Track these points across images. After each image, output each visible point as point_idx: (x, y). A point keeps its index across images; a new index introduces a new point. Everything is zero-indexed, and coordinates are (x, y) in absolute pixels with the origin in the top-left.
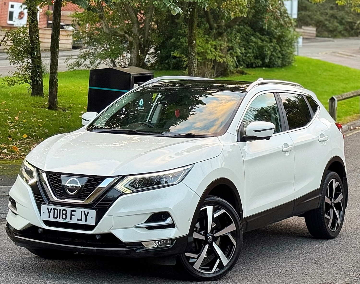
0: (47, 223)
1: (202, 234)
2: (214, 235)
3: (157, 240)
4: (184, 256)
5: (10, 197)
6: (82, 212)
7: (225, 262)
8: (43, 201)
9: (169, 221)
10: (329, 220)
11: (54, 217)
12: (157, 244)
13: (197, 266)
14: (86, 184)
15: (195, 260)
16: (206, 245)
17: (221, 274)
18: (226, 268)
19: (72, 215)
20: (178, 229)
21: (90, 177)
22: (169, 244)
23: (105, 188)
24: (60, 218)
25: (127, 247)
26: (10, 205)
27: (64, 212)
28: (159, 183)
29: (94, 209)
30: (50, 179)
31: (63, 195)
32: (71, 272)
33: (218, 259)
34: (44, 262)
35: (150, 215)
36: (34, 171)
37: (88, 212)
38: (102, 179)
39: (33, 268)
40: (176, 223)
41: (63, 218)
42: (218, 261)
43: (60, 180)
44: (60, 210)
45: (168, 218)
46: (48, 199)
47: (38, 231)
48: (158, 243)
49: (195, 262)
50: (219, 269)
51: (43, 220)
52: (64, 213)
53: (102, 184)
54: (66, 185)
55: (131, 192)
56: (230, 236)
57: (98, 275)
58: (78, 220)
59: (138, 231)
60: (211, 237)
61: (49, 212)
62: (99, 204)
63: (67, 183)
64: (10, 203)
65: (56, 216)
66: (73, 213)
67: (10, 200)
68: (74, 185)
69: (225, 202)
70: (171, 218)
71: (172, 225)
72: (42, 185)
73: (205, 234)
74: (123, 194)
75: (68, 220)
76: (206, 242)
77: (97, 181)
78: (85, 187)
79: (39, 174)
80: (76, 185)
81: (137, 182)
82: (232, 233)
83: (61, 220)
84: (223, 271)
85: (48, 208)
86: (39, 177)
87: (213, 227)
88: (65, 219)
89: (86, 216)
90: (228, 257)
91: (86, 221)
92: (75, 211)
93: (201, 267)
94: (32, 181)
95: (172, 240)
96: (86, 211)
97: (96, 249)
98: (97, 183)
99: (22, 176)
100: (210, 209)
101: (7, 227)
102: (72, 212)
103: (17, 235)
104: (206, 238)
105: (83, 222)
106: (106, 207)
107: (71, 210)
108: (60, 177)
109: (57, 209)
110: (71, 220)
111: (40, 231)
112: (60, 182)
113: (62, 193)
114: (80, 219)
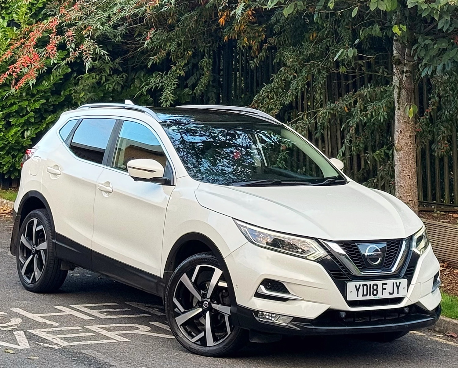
0: (352, 303)
6: (393, 283)
11: (363, 295)
19: (383, 289)
24: (370, 295)
27: (375, 287)
31: (365, 267)
37: (400, 283)
41: (374, 295)
44: (370, 285)
47: (339, 315)
51: (347, 301)
58: (390, 293)
61: (358, 290)
65: (365, 293)
66: (385, 287)
72: (334, 259)
75: (380, 296)
77: (395, 245)
78: (387, 254)
79: (322, 246)
83: (372, 297)
85: (356, 286)
88: (376, 295)
89: (398, 287)
91: (398, 293)
92: (386, 284)
96: (398, 281)
102: (384, 286)
105: (395, 295)
106: (413, 273)
107: (382, 284)
108: (356, 246)
109: (366, 285)
110: (382, 294)
111: (343, 315)
112: (359, 252)
113: (364, 264)
114: (392, 292)
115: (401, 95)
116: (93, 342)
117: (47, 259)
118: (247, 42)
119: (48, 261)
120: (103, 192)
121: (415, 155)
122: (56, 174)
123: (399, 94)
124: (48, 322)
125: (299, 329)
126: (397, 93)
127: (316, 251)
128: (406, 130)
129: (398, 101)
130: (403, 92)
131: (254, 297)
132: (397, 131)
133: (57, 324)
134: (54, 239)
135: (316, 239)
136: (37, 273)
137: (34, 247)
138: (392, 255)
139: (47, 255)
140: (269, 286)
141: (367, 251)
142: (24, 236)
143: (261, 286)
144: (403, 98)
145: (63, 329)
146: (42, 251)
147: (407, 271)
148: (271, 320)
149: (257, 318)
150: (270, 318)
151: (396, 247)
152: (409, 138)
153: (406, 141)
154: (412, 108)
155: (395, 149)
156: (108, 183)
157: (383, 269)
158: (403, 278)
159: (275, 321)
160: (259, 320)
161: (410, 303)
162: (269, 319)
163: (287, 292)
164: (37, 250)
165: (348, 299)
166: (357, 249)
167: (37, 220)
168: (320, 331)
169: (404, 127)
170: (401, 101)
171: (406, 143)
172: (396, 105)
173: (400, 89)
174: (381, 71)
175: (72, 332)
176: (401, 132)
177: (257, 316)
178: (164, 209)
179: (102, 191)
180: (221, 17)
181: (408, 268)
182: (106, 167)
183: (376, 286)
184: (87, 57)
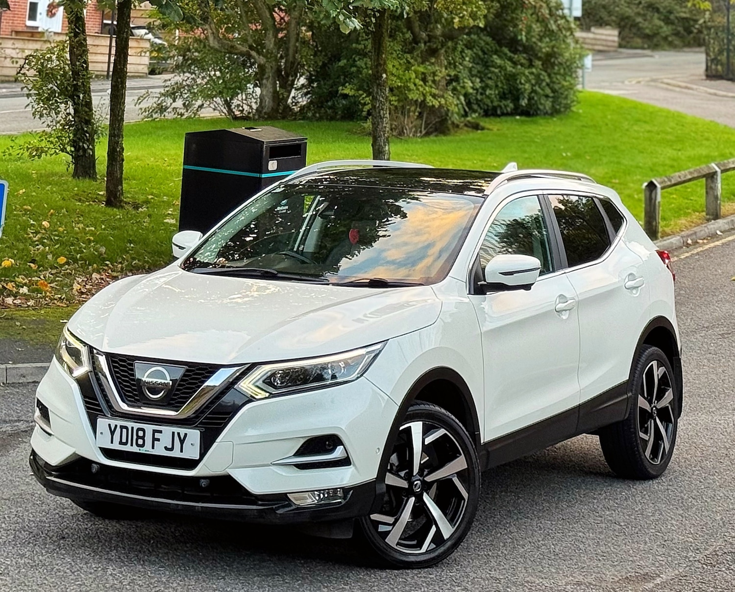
0: (108, 453)
1: (403, 475)
2: (425, 479)
3: (316, 491)
4: (368, 520)
5: (38, 400)
6: (173, 433)
7: (447, 531)
8: (101, 411)
9: (338, 453)
10: (646, 442)
11: (121, 443)
12: (317, 498)
13: (392, 540)
14: (182, 380)
15: (389, 528)
16: (410, 499)
17: (438, 556)
18: (449, 543)
19: (155, 439)
20: (356, 468)
21: (189, 367)
22: (340, 498)
23: (217, 389)
24: (132, 445)
25: (260, 502)
26: (38, 417)
27: (141, 434)
28: (320, 378)
29: (196, 428)
30: (115, 367)
31: (138, 400)
32: (152, 546)
33: (434, 526)
34: (101, 524)
35: (302, 441)
36: (84, 351)
37: (186, 435)
38: (211, 369)
39: (82, 539)
40: (353, 457)
41: (138, 445)
42: (434, 529)
43: (132, 370)
44: (132, 428)
45: (338, 447)
46: (110, 407)
47: (90, 468)
48: (319, 496)
49: (390, 532)
50: (435, 546)
51: (100, 448)
52: (139, 435)
53: (212, 380)
54: (144, 379)
55: (267, 395)
56: (456, 480)
57: (203, 555)
58: (166, 448)
59: (279, 472)
60: (419, 482)
61: (113, 433)
62: (206, 418)
63: (145, 375)
64: (37, 413)
65: (124, 440)
66: (157, 435)
67: (37, 406)
68: (159, 381)
69: (445, 415)
70: (342, 447)
71: (345, 462)
72: (98, 379)
73: (409, 477)
74: (251, 399)
75: (147, 449)
76: (409, 492)
77: (203, 374)
78: (180, 385)
79: (93, 357)
80: (163, 381)
81: (279, 375)
82: (460, 474)
83: (135, 449)
84: (442, 549)
85: (109, 425)
86: (94, 363)
87: (422, 462)
88: (143, 445)
89: (182, 442)
90: (451, 521)
91: (182, 451)
92: (160, 432)
93: (400, 541)
94: (80, 371)
95: (346, 490)
96: (182, 431)
97: (201, 507)
98: (203, 377)
99: (61, 360)
100: (417, 428)
101: (32, 457)
103: (51, 475)
104: (411, 484)
105: (176, 454)
106: (221, 424)
107: (153, 430)
108: (132, 364)
109: (126, 428)
110: (153, 448)
111: (95, 468)
112: (133, 375)
114: (170, 446)
135: (91, 347)
138: (192, 388)
161: (208, 473)
181: (212, 413)
183: (142, 432)
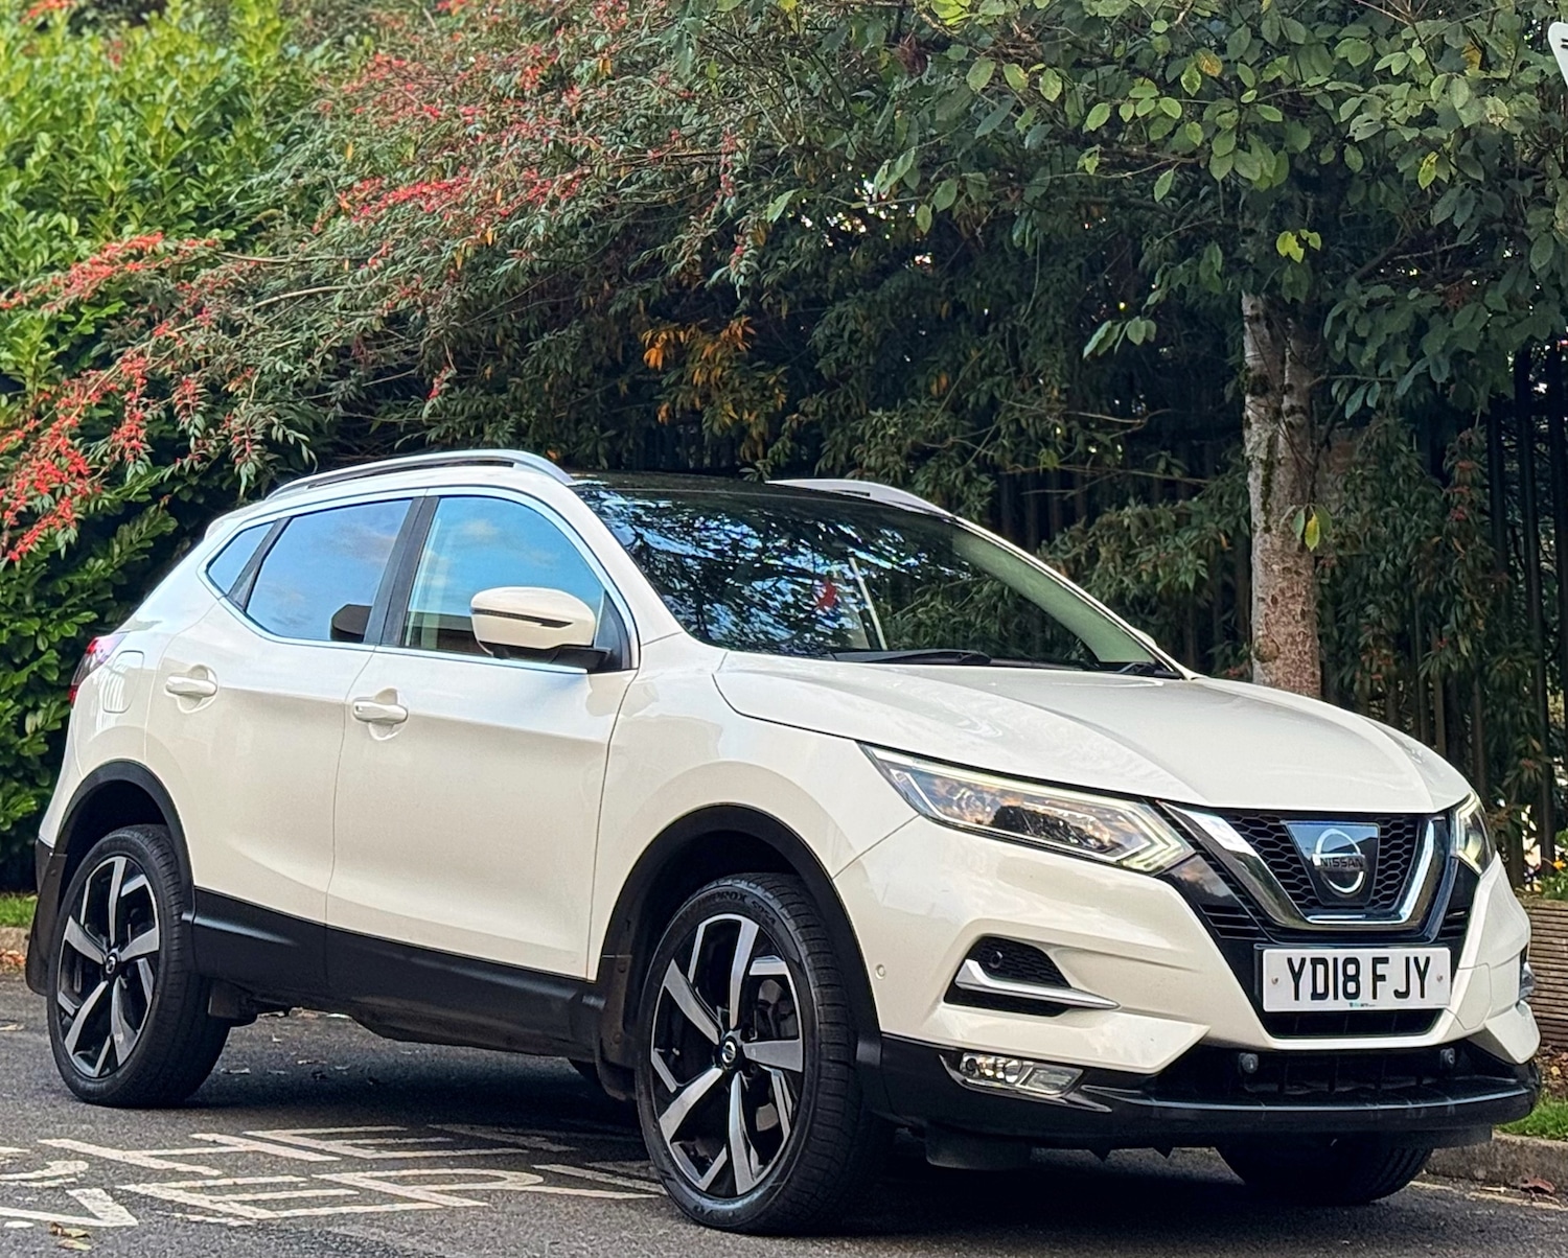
0: (1278, 1023)
6: (1408, 959)
11: (1315, 996)
19: (1378, 978)
24: (1336, 997)
27: (1351, 969)
31: (1316, 902)
37: (1428, 959)
41: (1347, 995)
44: (1335, 960)
46: (1267, 922)
51: (1265, 1015)
52: (1350, 973)
58: (1397, 994)
61: (1297, 976)
65: (1320, 990)
66: (1381, 969)
74: (1477, 877)
75: (1365, 1002)
77: (1403, 835)
83: (1342, 1005)
85: (1290, 961)
86: (1185, 835)
88: (1356, 995)
89: (1422, 975)
91: (1422, 996)
92: (1385, 960)
96: (1421, 953)
102: (1379, 966)
105: (1414, 1002)
107: (1374, 959)
108: (1281, 829)
109: (1324, 961)
110: (1375, 997)
111: (1250, 1062)
112: (1292, 850)
113: (1310, 892)
114: (1403, 989)
115: (1275, 487)
116: (359, 1209)
117: (160, 982)
118: (732, 414)
119: (163, 989)
120: (370, 725)
121: (1318, 673)
122: (195, 696)
123: (1267, 482)
124: (182, 1167)
125: (1108, 1110)
126: (1260, 481)
127: (1153, 843)
128: (1289, 594)
129: (1264, 504)
130: (1282, 477)
131: (943, 1003)
132: (1263, 600)
133: (216, 1173)
134: (189, 910)
135: (1151, 802)
136: (122, 1039)
137: (114, 955)
138: (1398, 866)
139: (161, 970)
140: (996, 960)
141: (1318, 847)
142: (78, 921)
143: (969, 962)
144: (1280, 495)
145: (240, 1181)
146: (140, 961)
147: (1446, 922)
148: (1004, 1080)
149: (954, 1074)
150: (1000, 1075)
151: (1408, 841)
152: (1299, 618)
153: (1290, 629)
154: (1314, 518)
155: (1257, 653)
156: (390, 695)
157: (1369, 909)
158: (1437, 943)
159: (1018, 1085)
160: (965, 1082)
161: (1459, 1033)
162: (994, 1079)
163: (1059, 981)
164: (124, 959)
165: (1267, 1008)
166: (1286, 839)
167: (124, 859)
168: (1175, 1115)
169: (1285, 584)
170: (1274, 504)
171: (1290, 635)
172: (1258, 518)
173: (1269, 466)
174: (1162, 465)
175: (276, 1187)
176: (1274, 600)
177: (956, 1066)
178: (601, 745)
179: (368, 721)
180: (652, 345)
181: (1449, 911)
182: (379, 648)
183: (1353, 966)
184: (244, 450)
